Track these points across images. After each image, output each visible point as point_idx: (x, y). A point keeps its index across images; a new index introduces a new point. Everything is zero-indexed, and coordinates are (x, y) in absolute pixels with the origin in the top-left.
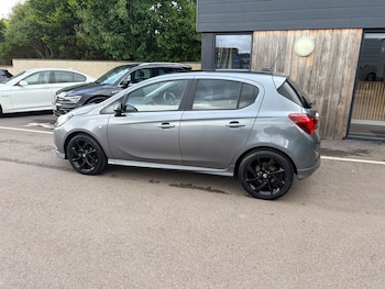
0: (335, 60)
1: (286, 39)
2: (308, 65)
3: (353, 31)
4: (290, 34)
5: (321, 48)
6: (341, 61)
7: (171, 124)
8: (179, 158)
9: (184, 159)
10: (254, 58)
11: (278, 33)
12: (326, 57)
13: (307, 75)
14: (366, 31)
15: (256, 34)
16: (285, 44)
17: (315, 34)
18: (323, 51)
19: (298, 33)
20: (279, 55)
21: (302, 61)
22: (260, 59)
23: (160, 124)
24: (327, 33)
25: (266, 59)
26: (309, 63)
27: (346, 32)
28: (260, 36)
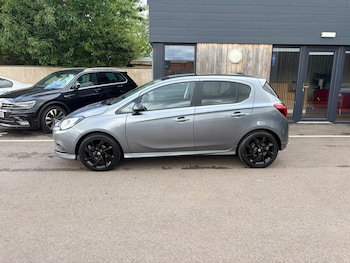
0: (256, 66)
3: (266, 46)
4: (225, 46)
5: (246, 58)
6: (260, 68)
7: (186, 118)
8: (192, 145)
9: (197, 145)
10: (198, 64)
11: (215, 45)
12: (250, 64)
14: (274, 46)
15: (199, 46)
16: (221, 54)
17: (241, 47)
18: (248, 60)
19: (230, 46)
20: (217, 62)
21: (234, 67)
22: (203, 65)
23: (176, 119)
24: (250, 47)
25: (207, 65)
26: (239, 68)
27: (262, 47)
28: (201, 47)
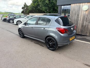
1: (80, 6)
2: (86, 14)
4: (81, 4)
7: (33, 28)
11: (78, 4)
13: (86, 17)
15: (72, 5)
17: (89, 4)
20: (78, 10)
25: (74, 12)
26: (87, 13)
